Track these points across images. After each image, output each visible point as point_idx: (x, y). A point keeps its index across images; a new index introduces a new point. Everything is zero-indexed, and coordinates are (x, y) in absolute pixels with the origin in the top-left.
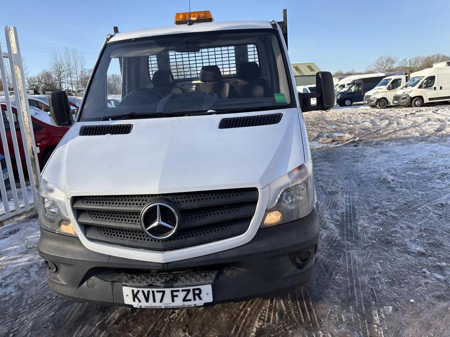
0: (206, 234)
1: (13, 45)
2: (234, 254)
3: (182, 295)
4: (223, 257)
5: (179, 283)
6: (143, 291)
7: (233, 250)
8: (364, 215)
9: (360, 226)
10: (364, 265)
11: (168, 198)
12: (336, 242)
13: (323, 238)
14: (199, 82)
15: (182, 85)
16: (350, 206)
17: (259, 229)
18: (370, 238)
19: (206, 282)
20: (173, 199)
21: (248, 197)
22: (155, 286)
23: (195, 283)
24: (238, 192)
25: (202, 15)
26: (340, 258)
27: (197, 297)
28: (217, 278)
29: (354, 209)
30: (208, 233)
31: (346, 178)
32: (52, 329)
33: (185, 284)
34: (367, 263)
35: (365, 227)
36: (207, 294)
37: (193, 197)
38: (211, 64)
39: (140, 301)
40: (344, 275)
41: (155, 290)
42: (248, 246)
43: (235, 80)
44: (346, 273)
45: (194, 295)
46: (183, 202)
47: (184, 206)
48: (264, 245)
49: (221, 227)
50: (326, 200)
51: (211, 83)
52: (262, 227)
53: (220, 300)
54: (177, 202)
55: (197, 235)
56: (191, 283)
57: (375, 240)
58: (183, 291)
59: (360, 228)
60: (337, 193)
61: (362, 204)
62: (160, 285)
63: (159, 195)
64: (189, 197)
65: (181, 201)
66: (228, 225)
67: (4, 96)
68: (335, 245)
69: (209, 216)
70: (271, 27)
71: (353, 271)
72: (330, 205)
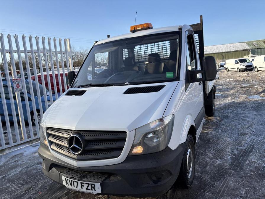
0: (98, 154)
1: (68, 47)
2: (112, 168)
3: (86, 186)
4: (106, 169)
5: (85, 179)
6: (69, 180)
7: (112, 166)
8: (257, 153)
9: (249, 161)
10: (233, 189)
11: (80, 132)
12: (224, 169)
13: (215, 165)
14: (148, 63)
15: (140, 65)
16: (251, 145)
17: (128, 156)
18: (251, 171)
19: (98, 181)
20: (82, 133)
21: (121, 136)
22: (75, 178)
23: (93, 180)
24: (116, 133)
25: (145, 26)
26: (218, 181)
27: (93, 188)
28: (105, 180)
29: (253, 147)
30: (99, 154)
31: (261, 125)
32: (48, 190)
33: (88, 180)
34: (236, 188)
35: (252, 162)
36: (98, 188)
37: (92, 133)
38: (153, 53)
39: (68, 185)
40: (213, 193)
41: (74, 180)
42: (121, 165)
43: (168, 61)
44: (216, 191)
45: (92, 187)
46: (86, 135)
47: (87, 138)
48: (130, 166)
49: (106, 152)
50: (235, 139)
51: (154, 63)
52: (130, 155)
53: (105, 193)
54: (84, 135)
55: (94, 154)
56: (91, 180)
57: (254, 172)
58: (86, 184)
59: (248, 162)
60: (247, 134)
61: (262, 145)
62: (77, 178)
63: (76, 130)
64: (90, 133)
65: (85, 135)
66: (110, 151)
67: (62, 71)
68: (222, 171)
69: (100, 145)
70: (178, 30)
71: (221, 192)
72: (236, 142)
